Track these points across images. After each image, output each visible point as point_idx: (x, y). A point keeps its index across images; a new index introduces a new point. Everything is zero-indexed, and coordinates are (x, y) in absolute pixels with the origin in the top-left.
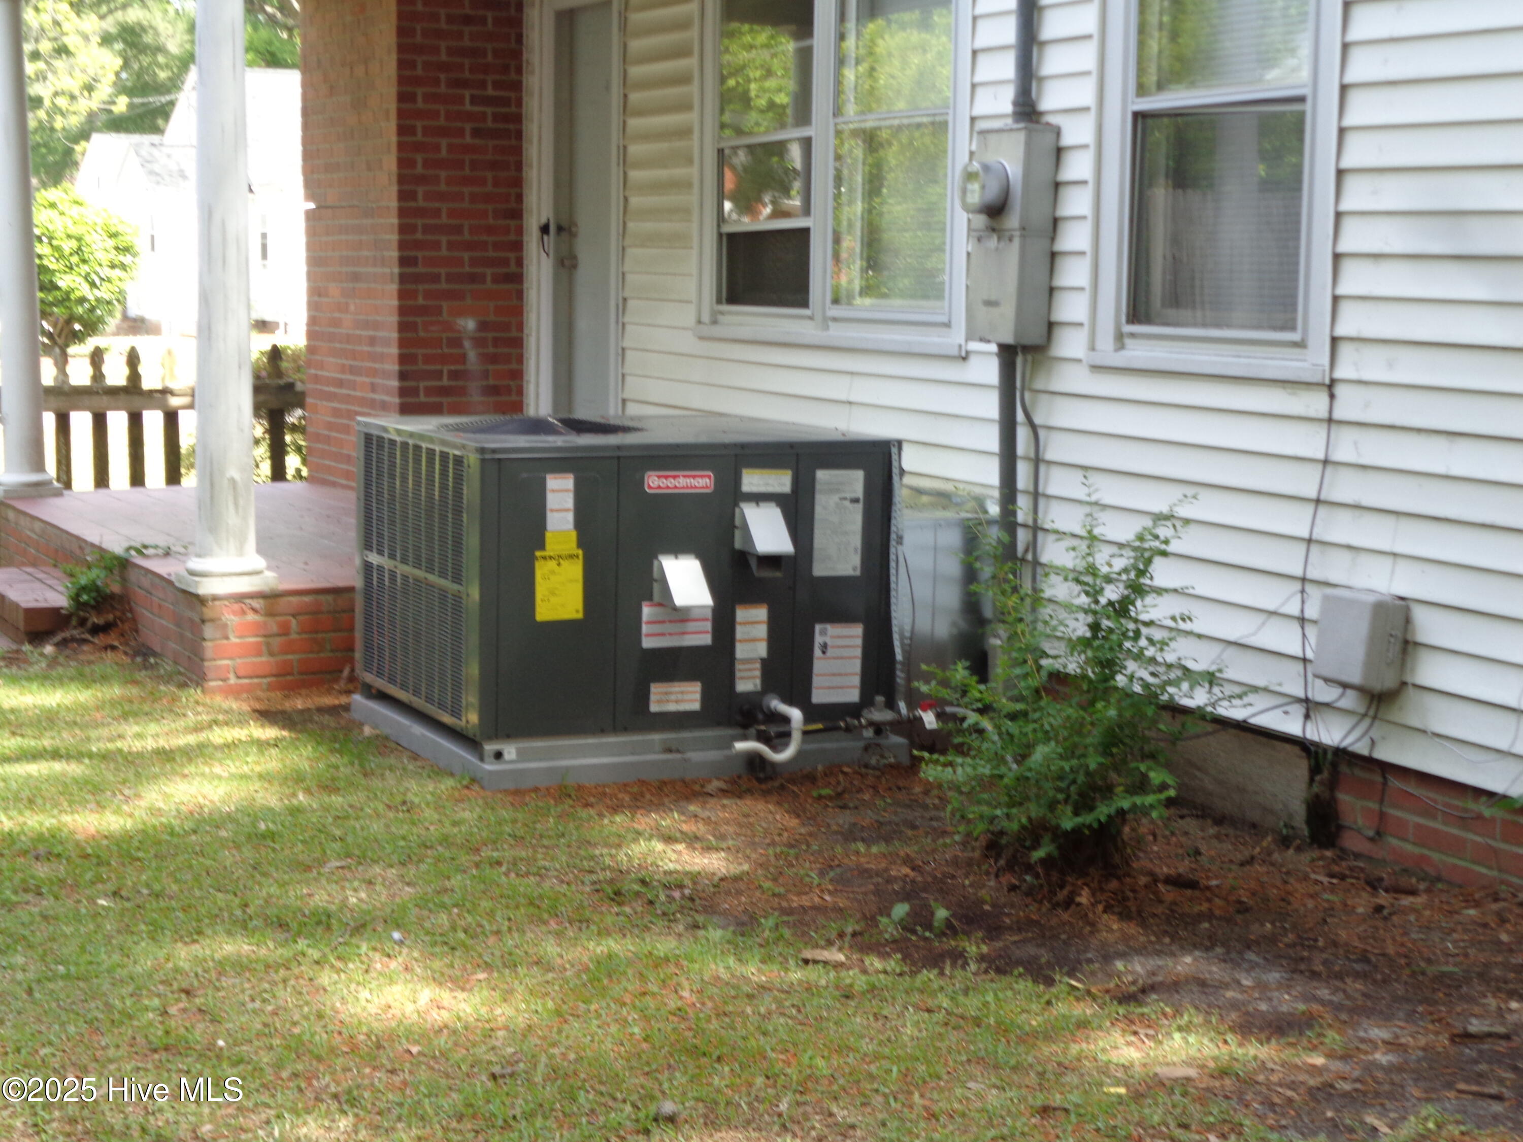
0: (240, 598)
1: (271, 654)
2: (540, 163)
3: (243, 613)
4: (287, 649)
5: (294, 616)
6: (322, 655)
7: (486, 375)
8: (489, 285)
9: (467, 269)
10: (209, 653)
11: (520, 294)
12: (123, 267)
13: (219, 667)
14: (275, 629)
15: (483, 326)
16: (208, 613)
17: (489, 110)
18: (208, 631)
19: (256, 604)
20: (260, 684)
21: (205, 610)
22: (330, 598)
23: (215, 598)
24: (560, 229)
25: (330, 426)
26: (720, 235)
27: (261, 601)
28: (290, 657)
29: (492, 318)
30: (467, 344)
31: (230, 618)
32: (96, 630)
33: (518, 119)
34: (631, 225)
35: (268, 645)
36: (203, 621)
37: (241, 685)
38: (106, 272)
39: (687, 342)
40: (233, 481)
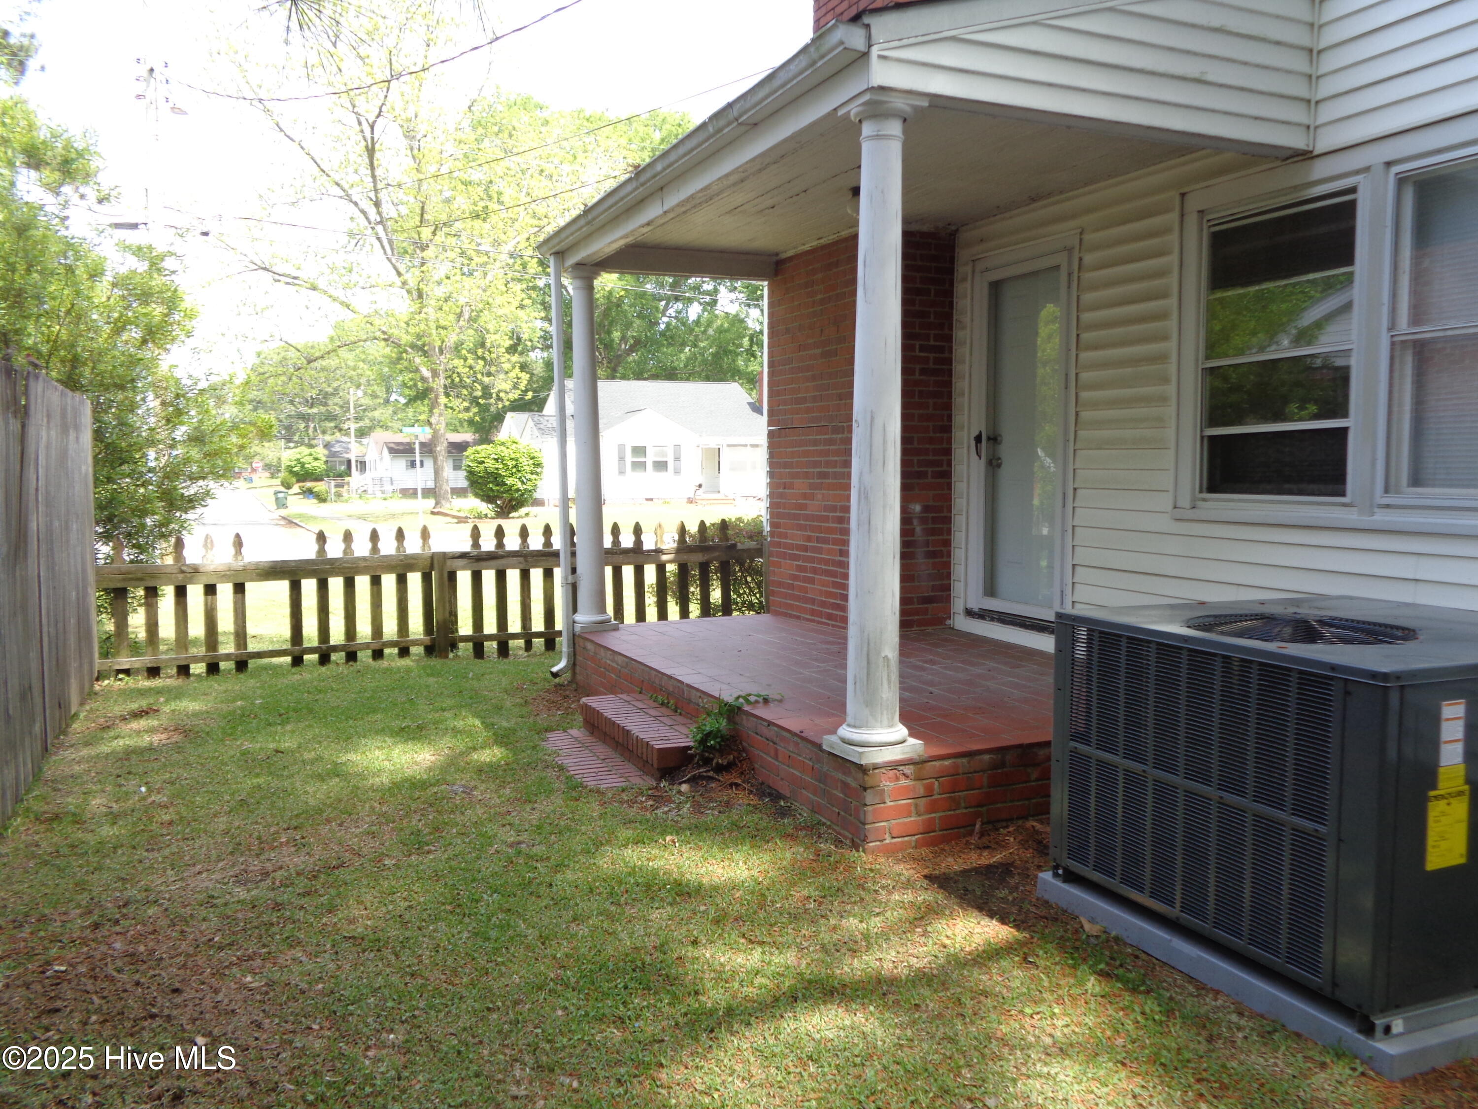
0: (895, 765)
1: (919, 814)
2: (970, 392)
3: (897, 779)
4: (932, 808)
5: (936, 778)
6: (958, 812)
7: (927, 544)
8: (930, 480)
9: (916, 469)
10: (870, 818)
11: (949, 486)
12: (537, 474)
13: (877, 829)
14: (922, 792)
15: (926, 509)
16: (869, 781)
17: (932, 355)
18: (869, 797)
19: (908, 770)
20: (909, 842)
21: (866, 778)
22: (964, 760)
23: (876, 767)
24: (989, 439)
25: (795, 578)
26: (1202, 437)
27: (911, 767)
28: (933, 815)
29: (931, 503)
30: (915, 522)
31: (887, 784)
32: (720, 769)
33: (949, 361)
34: (1081, 433)
35: (916, 805)
36: (865, 789)
37: (895, 844)
38: (529, 476)
39: (1164, 523)
40: (886, 658)
